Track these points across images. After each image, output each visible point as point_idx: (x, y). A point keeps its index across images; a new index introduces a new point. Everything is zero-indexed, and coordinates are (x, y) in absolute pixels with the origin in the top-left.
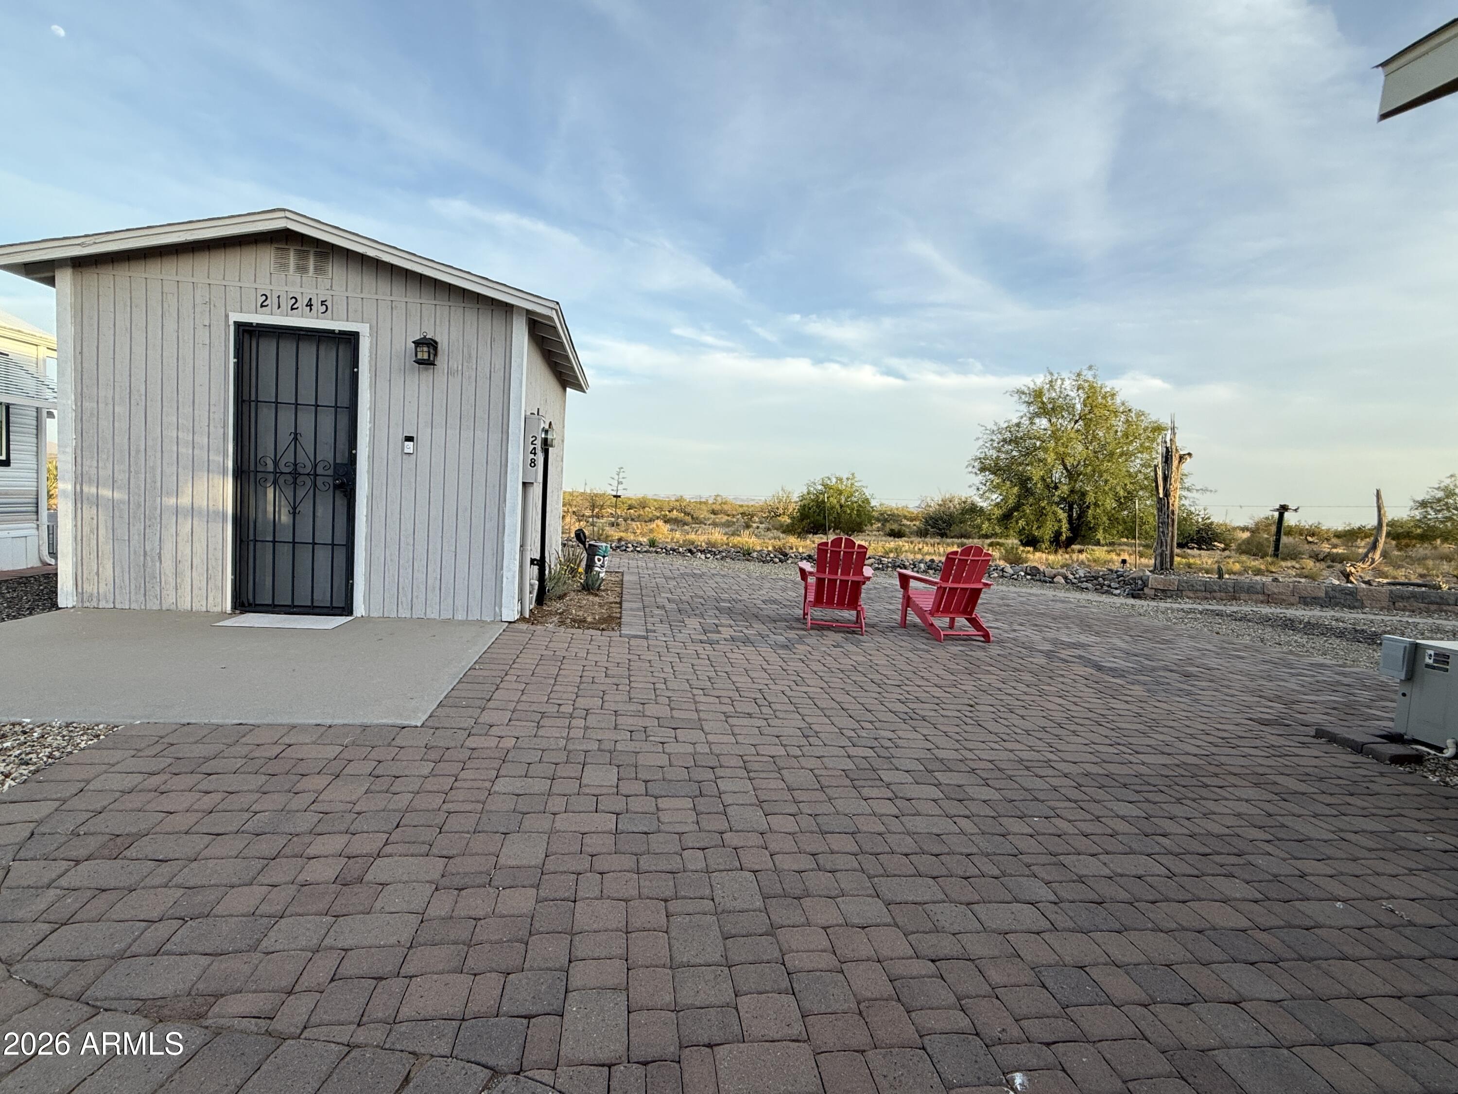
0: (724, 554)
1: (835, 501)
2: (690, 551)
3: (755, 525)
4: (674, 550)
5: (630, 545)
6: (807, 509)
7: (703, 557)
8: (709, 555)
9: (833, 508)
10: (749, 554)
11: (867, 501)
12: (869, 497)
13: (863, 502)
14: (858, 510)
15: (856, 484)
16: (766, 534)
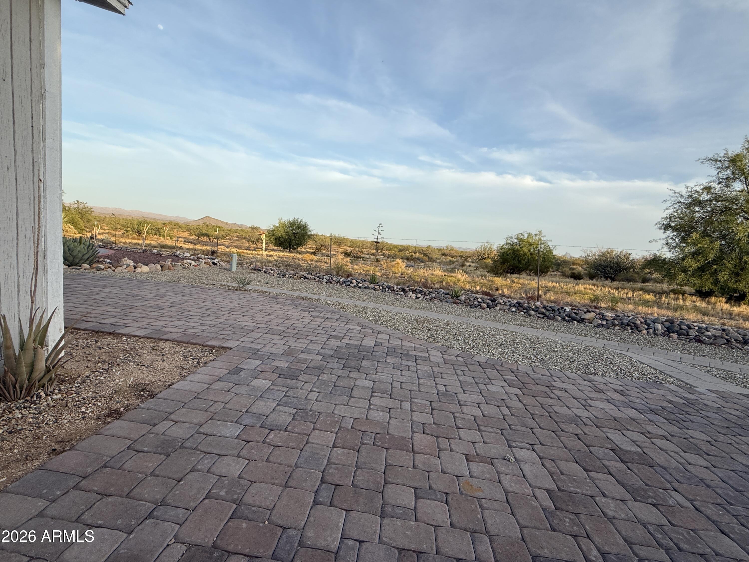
0: (433, 295)
1: (527, 250)
2: (403, 290)
3: (468, 264)
4: (389, 288)
5: (354, 281)
6: (505, 255)
7: (414, 296)
8: (419, 295)
9: (525, 255)
10: (457, 297)
11: (550, 251)
12: (552, 248)
13: (547, 251)
14: (544, 258)
15: (542, 239)
16: (475, 272)
